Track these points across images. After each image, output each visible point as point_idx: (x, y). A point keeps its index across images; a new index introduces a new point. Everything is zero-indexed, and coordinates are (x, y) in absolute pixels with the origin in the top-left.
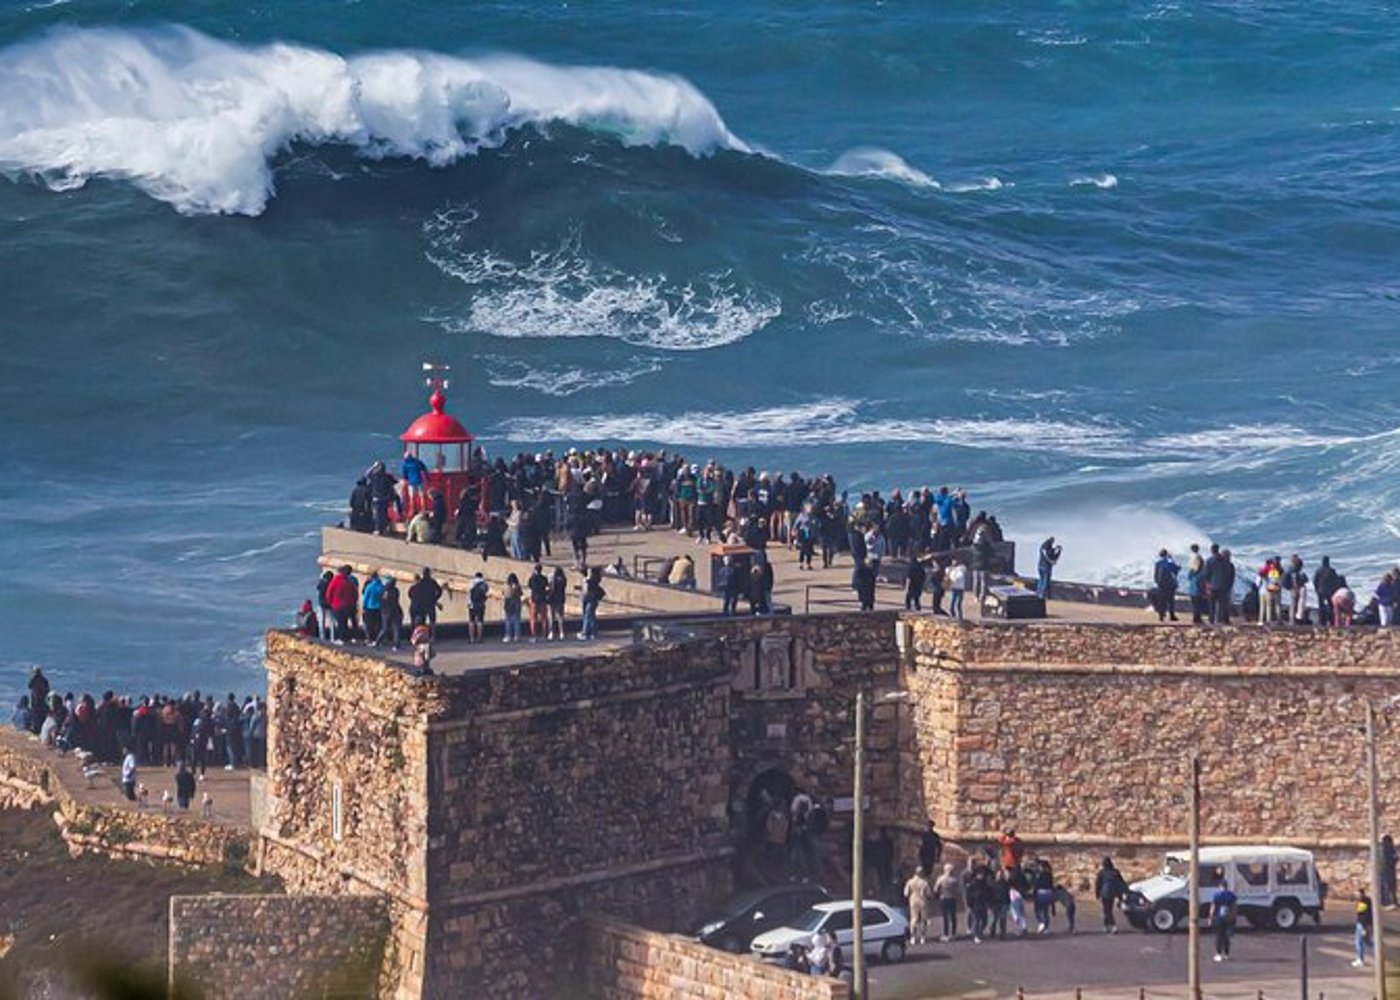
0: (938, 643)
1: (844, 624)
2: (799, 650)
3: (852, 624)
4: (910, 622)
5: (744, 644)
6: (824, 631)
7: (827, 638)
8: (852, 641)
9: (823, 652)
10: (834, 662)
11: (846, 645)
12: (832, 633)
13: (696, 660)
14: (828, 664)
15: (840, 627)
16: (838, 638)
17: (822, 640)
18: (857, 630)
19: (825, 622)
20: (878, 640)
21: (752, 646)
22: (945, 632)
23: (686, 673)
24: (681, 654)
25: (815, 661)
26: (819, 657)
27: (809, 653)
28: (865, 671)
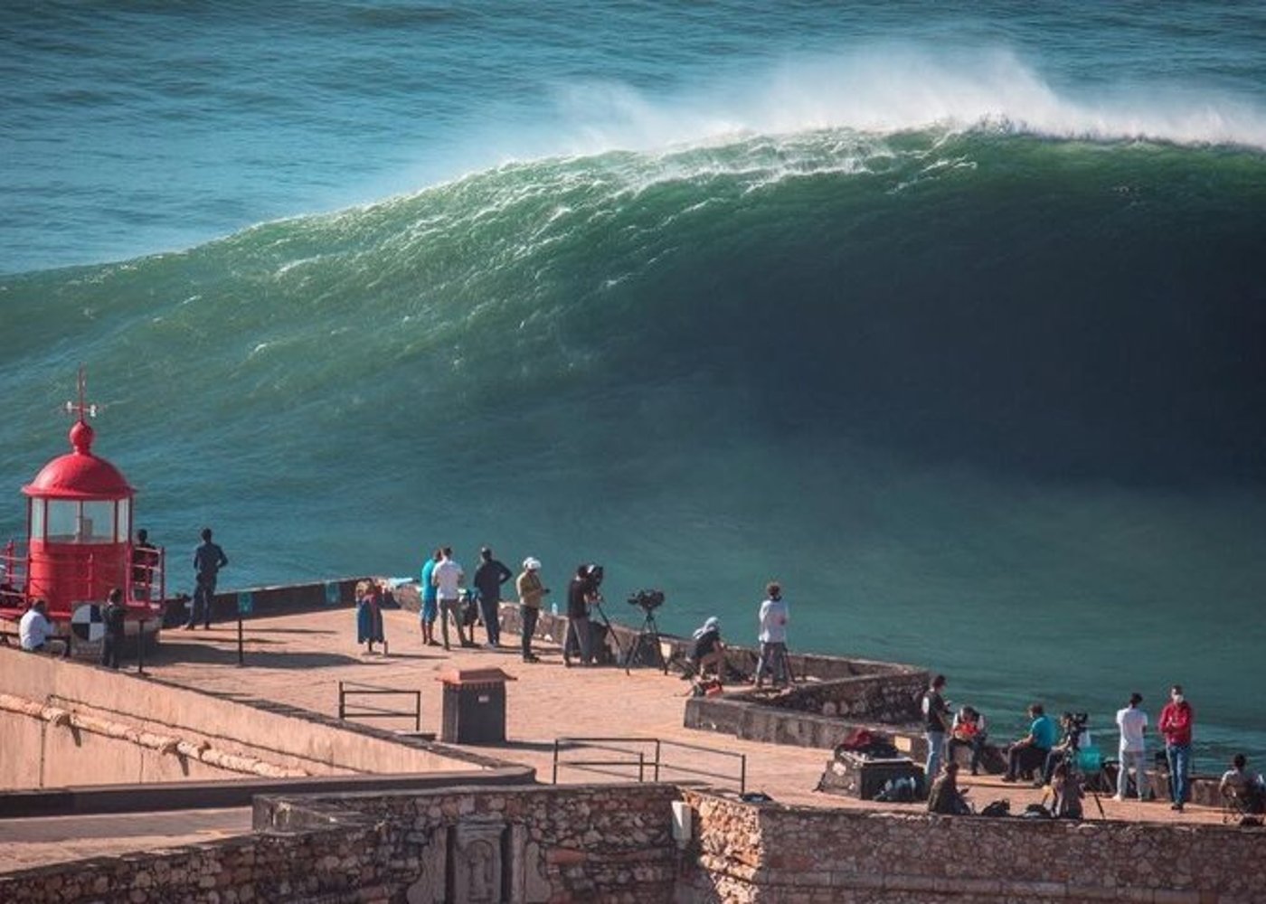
0: (730, 836)
1: (590, 802)
2: (517, 843)
3: (601, 804)
4: (694, 803)
5: (430, 833)
6: (559, 815)
7: (563, 825)
8: (602, 831)
9: (558, 845)
10: (573, 864)
11: (593, 836)
12: (574, 818)
13: (330, 862)
14: (563, 866)
15: (586, 810)
16: (583, 826)
17: (553, 828)
18: (611, 813)
19: (561, 800)
20: (643, 829)
21: (442, 836)
22: (740, 819)
23: (313, 882)
24: (306, 852)
25: (542, 860)
26: (551, 856)
27: (533, 847)
28: (622, 878)
